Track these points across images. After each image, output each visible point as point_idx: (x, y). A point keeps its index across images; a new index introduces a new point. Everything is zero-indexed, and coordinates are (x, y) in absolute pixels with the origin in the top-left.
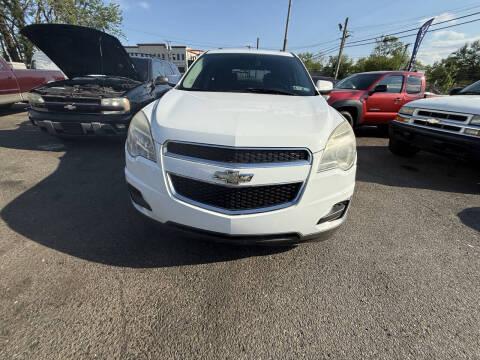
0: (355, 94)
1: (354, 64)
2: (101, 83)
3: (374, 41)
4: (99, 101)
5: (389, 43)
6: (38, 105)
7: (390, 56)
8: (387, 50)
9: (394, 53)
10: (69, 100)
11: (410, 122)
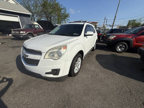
0: (129, 35)
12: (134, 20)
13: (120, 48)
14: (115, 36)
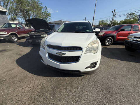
0: (113, 32)
1: (118, 23)
2: (42, 31)
3: (126, 15)
4: (41, 35)
5: (131, 15)
6: (28, 37)
7: (132, 19)
8: (131, 18)
9: (133, 18)
10: (34, 35)
11: (131, 40)
12: (103, 21)
13: (108, 42)
14: (104, 33)
